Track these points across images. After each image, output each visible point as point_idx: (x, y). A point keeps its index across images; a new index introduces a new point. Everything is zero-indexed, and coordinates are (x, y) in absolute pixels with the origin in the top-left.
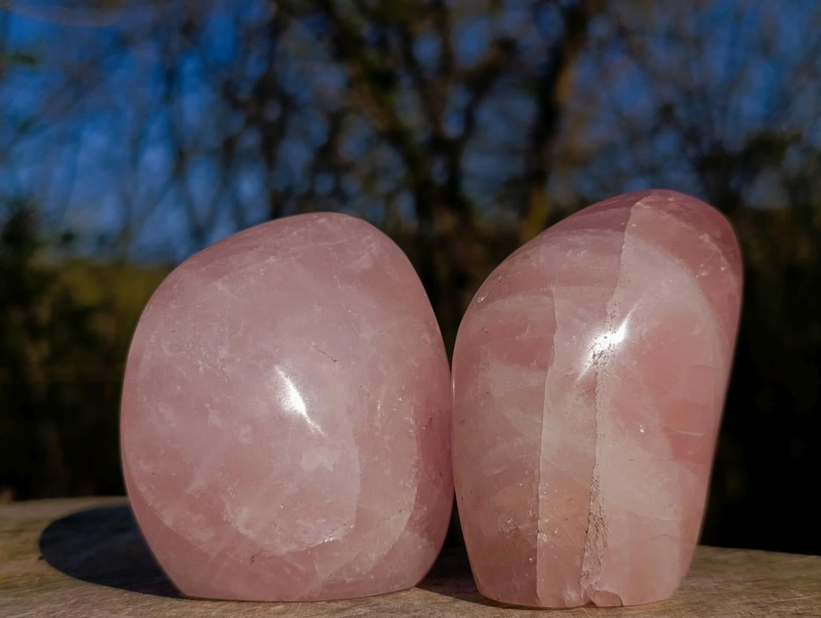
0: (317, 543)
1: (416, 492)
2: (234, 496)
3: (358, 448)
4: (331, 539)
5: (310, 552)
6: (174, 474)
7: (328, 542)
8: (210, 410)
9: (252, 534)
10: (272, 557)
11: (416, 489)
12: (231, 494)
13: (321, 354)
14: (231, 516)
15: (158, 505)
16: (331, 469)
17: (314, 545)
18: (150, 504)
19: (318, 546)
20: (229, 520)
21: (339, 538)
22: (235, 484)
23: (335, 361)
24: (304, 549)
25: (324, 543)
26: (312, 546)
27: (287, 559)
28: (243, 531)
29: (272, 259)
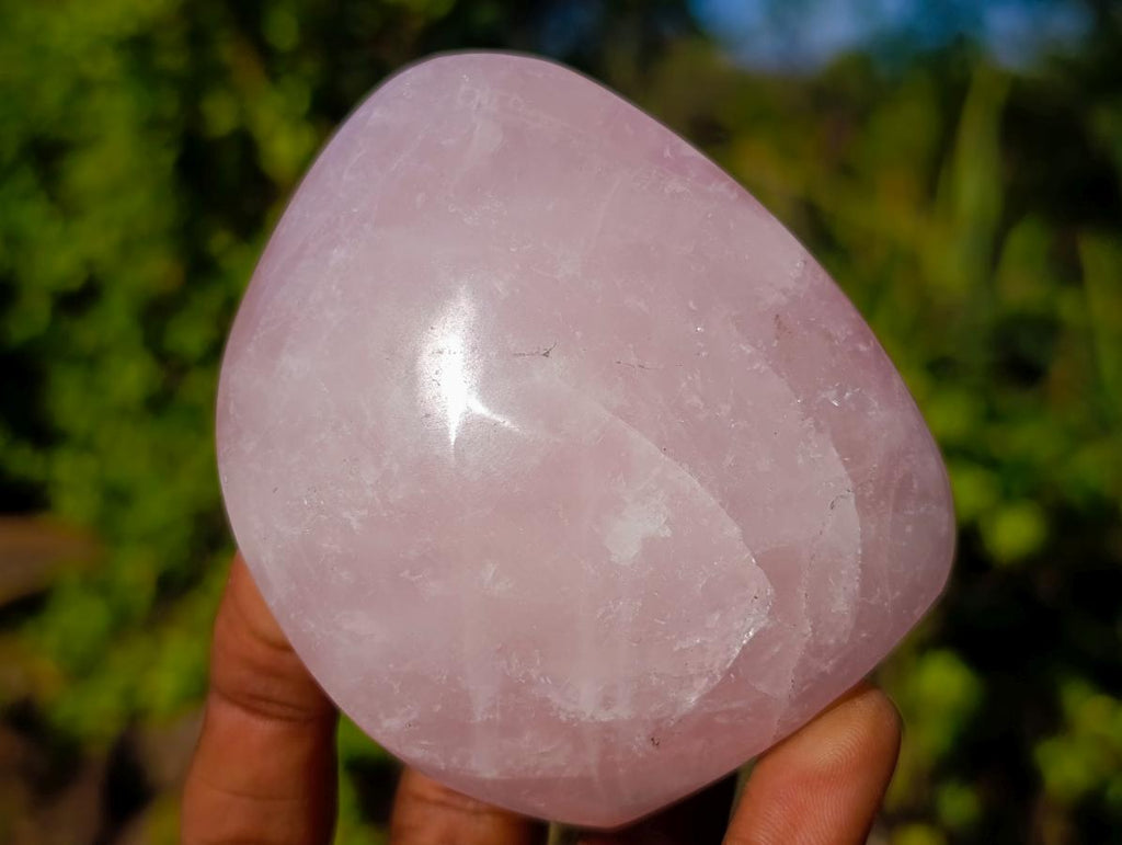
0: (735, 656)
1: (836, 455)
2: (549, 681)
3: (686, 466)
4: (751, 634)
5: (732, 676)
6: (438, 708)
7: (748, 642)
8: (413, 579)
9: (622, 712)
10: (680, 721)
11: (833, 450)
12: (542, 680)
13: (519, 360)
14: (571, 708)
15: (455, 760)
16: (668, 532)
17: (731, 661)
18: (442, 765)
19: (737, 660)
20: (573, 716)
21: (762, 624)
22: (538, 662)
23: (546, 355)
24: (719, 677)
25: (744, 647)
26: (728, 666)
27: (706, 709)
28: (605, 717)
29: (338, 255)
